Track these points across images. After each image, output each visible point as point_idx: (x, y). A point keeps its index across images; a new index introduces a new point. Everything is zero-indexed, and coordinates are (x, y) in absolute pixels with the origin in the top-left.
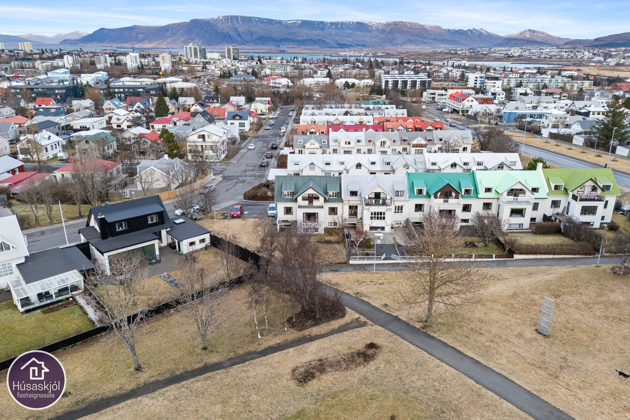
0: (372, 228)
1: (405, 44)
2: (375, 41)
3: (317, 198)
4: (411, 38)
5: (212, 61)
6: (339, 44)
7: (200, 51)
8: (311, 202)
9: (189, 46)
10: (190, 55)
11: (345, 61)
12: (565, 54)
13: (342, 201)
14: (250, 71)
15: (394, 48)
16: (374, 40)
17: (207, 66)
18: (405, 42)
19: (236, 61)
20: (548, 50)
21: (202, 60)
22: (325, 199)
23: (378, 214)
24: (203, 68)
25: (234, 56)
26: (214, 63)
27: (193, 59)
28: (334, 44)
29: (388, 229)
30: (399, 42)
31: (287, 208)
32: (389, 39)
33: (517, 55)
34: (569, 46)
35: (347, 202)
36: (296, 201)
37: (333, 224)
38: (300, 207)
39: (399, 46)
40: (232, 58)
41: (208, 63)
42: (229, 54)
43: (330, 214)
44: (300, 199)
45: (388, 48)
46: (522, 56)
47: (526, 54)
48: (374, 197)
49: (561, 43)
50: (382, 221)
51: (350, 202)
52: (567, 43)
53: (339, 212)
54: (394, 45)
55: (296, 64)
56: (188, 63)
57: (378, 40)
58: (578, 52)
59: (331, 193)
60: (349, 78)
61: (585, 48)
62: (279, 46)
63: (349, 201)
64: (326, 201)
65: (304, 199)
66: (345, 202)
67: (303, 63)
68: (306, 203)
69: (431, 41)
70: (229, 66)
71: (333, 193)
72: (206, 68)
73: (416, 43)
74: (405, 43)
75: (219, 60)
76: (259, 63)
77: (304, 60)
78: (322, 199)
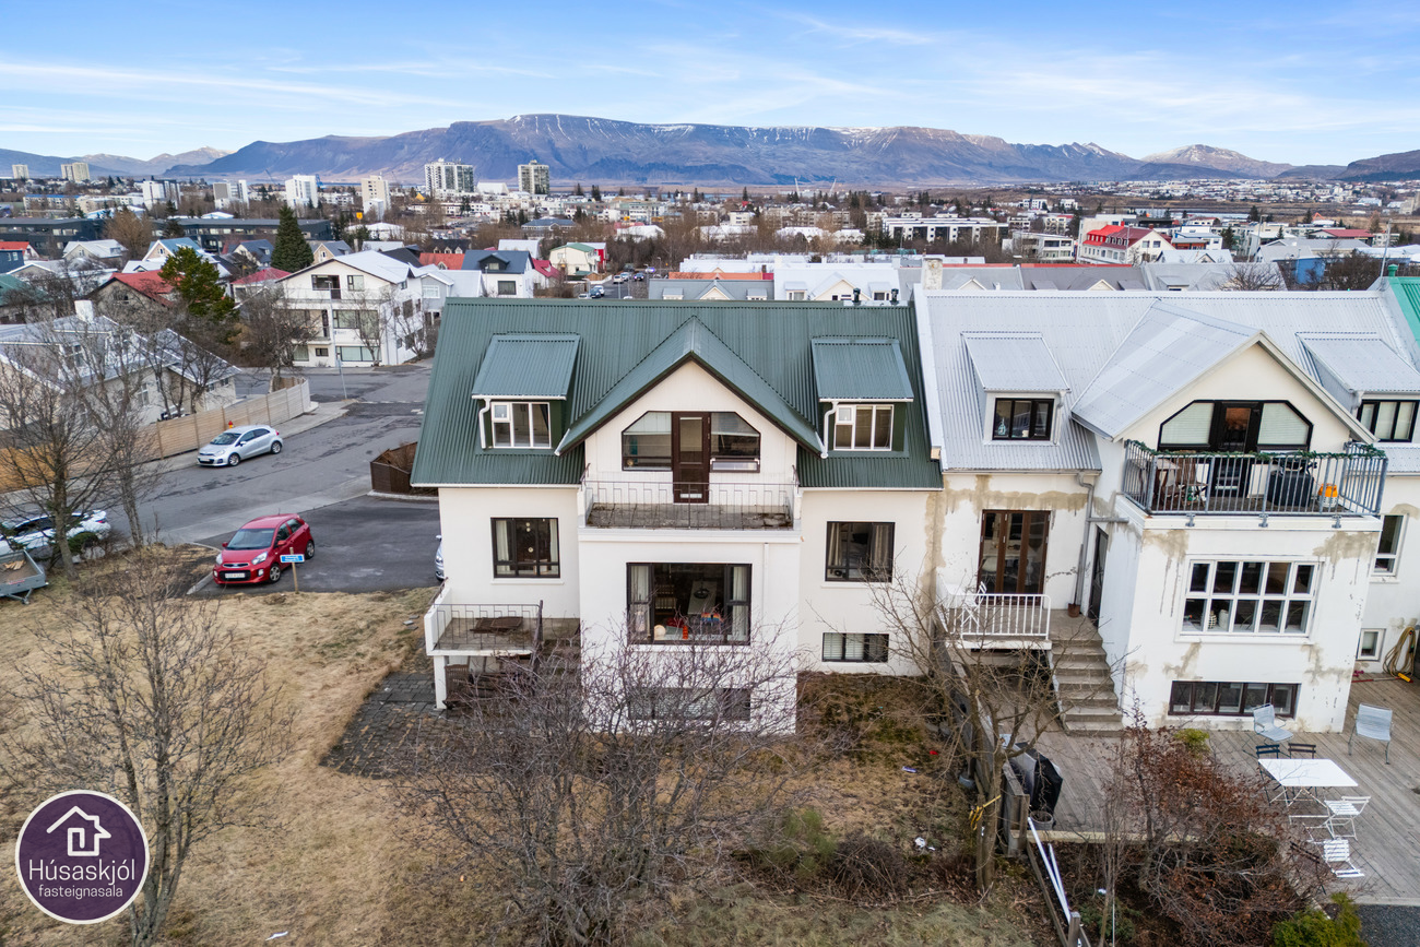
0: (1187, 694)
1: (924, 177)
2: (857, 171)
3: (743, 449)
4: (936, 163)
5: (485, 197)
6: (777, 176)
7: (460, 175)
8: (691, 475)
9: (436, 165)
10: (437, 185)
11: (794, 199)
12: (1289, 192)
13: (932, 474)
14: (572, 213)
15: (898, 184)
16: (854, 166)
17: (471, 204)
18: (923, 170)
19: (542, 197)
20: (1248, 187)
21: (463, 193)
22: (805, 454)
23: (1250, 583)
24: (462, 209)
25: (536, 186)
26: (491, 199)
27: (441, 192)
28: (766, 176)
29: (1322, 707)
30: (911, 171)
31: (516, 526)
32: (887, 165)
33: (1180, 194)
34: (1291, 179)
35: (970, 484)
36: (572, 466)
37: (855, 650)
38: (598, 516)
39: (910, 180)
40: (533, 189)
41: (478, 199)
42: (527, 182)
43: (836, 572)
44: (604, 451)
45: (885, 183)
46: (1192, 196)
47: (1201, 191)
48: (1201, 437)
49: (1272, 173)
50: (1283, 636)
51: (996, 485)
52: (1286, 174)
53: (909, 556)
54: (899, 177)
55: (679, 205)
56: (429, 200)
57: (862, 168)
58: (1318, 188)
59: (846, 416)
60: (806, 225)
61: (1333, 181)
62: (644, 180)
63: (984, 475)
64: (810, 469)
65: (635, 454)
66: (954, 484)
67: (697, 201)
68: (655, 487)
69: (982, 170)
70: (525, 206)
71: (863, 416)
72: (469, 209)
73: (948, 173)
74: (922, 174)
75: (503, 194)
76: (593, 200)
77: (698, 198)
78: (778, 454)
